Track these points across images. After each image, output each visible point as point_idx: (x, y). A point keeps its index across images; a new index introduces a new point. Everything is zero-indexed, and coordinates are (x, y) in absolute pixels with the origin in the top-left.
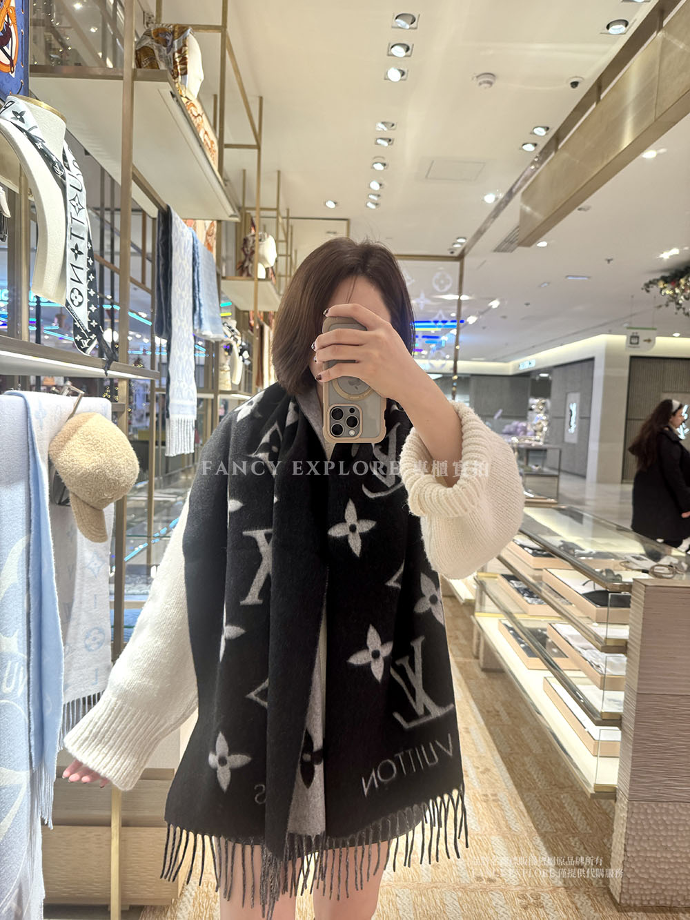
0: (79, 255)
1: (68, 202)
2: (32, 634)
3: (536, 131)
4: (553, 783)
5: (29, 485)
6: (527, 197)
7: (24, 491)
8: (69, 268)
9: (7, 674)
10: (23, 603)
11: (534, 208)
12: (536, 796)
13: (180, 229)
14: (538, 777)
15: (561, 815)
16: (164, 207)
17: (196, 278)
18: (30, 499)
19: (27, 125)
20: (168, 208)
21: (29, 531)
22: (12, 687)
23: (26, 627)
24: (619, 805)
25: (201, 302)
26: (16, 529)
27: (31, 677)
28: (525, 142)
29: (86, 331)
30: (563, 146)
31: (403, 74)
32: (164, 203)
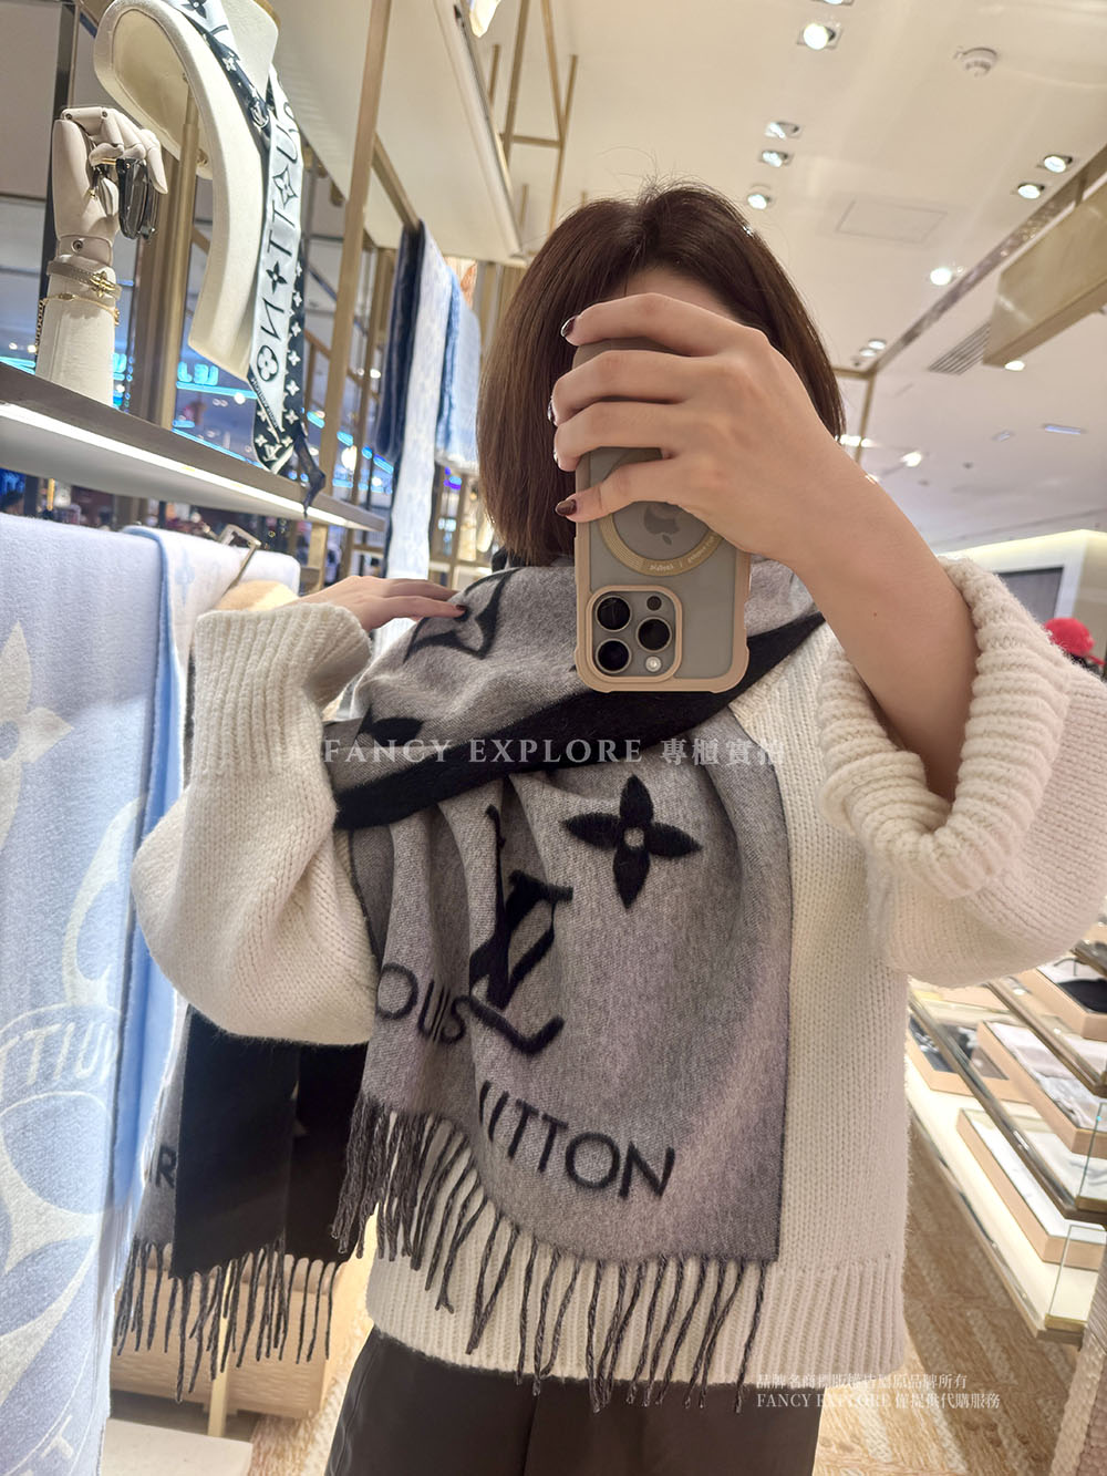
0: (278, 285)
1: (271, 181)
2: (134, 972)
3: (1048, 163)
4: (955, 1288)
5: (153, 706)
6: (1010, 282)
7: (144, 714)
8: (259, 308)
9: (84, 1045)
10: (122, 916)
11: (1020, 303)
12: (924, 1307)
13: (435, 266)
14: (929, 1274)
15: (967, 1346)
16: (415, 222)
17: (449, 357)
18: (153, 730)
19: (210, 22)
20: (421, 225)
21: (145, 789)
22: (91, 1068)
23: (123, 959)
24: (1086, 1356)
25: (454, 401)
26: (122, 783)
27: (126, 1048)
28: (1026, 180)
29: (277, 429)
30: (1092, 196)
31: (832, 36)
32: (415, 215)
